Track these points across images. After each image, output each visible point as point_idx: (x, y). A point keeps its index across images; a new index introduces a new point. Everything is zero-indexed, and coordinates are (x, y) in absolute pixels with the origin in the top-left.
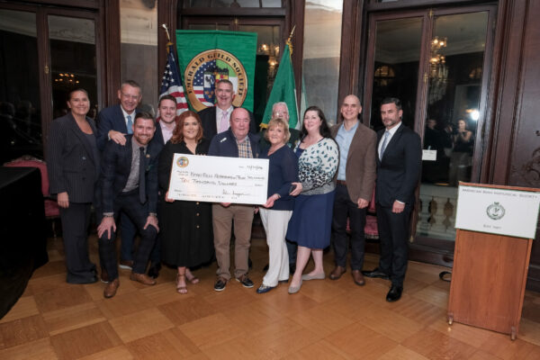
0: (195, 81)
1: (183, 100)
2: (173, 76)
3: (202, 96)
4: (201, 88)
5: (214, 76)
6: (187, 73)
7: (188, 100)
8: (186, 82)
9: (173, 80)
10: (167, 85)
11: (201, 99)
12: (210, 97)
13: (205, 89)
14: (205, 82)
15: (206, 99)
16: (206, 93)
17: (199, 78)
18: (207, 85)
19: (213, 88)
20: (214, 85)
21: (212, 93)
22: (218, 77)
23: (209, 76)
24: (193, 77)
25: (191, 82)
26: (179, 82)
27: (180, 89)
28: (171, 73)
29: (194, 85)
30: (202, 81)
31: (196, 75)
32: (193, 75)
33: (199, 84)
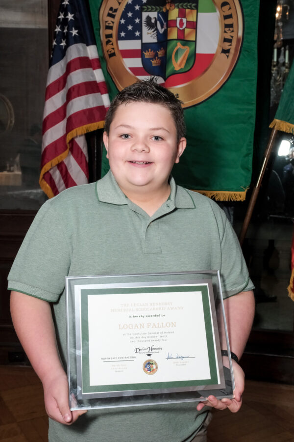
0: (121, 28)
1: (98, 76)
2: (76, 24)
3: (137, 63)
4: (135, 45)
5: (165, 15)
6: (104, 11)
7: (107, 74)
8: (103, 32)
9: (74, 32)
10: (63, 44)
11: (135, 71)
12: (154, 63)
13: (145, 46)
14: (145, 29)
15: (147, 69)
16: (147, 55)
17: (130, 21)
18: (149, 36)
19: (163, 41)
20: (166, 33)
21: (160, 53)
22: (174, 14)
23: (153, 15)
24: (117, 20)
25: (114, 32)
26: (88, 37)
27: (92, 52)
28: (70, 16)
29: (119, 38)
30: (139, 27)
31: (124, 15)
32: (118, 14)
33: (130, 36)
